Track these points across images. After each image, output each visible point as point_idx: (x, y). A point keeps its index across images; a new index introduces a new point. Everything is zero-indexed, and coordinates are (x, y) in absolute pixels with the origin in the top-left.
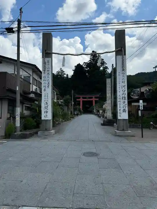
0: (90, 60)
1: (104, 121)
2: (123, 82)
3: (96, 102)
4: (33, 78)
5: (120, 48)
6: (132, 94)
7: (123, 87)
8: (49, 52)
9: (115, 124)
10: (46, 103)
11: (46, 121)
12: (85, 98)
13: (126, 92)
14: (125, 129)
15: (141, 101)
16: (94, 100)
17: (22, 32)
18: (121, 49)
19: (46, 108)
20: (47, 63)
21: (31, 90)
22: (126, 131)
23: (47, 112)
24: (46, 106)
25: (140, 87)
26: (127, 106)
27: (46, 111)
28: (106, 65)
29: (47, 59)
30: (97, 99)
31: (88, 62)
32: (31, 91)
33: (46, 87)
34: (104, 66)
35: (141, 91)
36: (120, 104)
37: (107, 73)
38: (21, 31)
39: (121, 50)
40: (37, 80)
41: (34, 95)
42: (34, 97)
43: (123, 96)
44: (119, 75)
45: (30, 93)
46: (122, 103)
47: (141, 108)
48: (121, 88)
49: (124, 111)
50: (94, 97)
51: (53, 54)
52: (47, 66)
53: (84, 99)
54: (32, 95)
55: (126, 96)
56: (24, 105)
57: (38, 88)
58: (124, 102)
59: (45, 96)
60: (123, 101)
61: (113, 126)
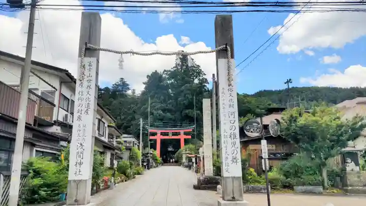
0: (176, 67)
1: (199, 180)
2: (230, 106)
3: (186, 141)
4: (61, 95)
5: (224, 46)
6: (248, 128)
7: (232, 115)
8: (93, 46)
9: (219, 186)
10: (79, 145)
11: (78, 182)
12: (167, 134)
13: (237, 125)
14: (237, 196)
15: (264, 142)
16: (182, 137)
17: (41, 8)
18: (226, 47)
19: (80, 155)
20: (87, 67)
21: (54, 119)
22: (238, 200)
23: (81, 164)
24: (80, 150)
25: (260, 116)
26: (239, 150)
27: (79, 161)
28: (204, 76)
29: (87, 60)
30: (189, 137)
31: (173, 70)
32: (55, 121)
33: (83, 112)
34: (201, 78)
35: (263, 123)
36: (226, 147)
37: (205, 89)
38: (39, 5)
39: (226, 50)
40: (69, 99)
41: (59, 128)
42: (59, 133)
43: (232, 131)
44: (223, 93)
45: (51, 125)
46: (230, 146)
47: (265, 155)
48: (227, 116)
49: (234, 160)
50: (182, 132)
51: (101, 51)
52: (87, 73)
53: (163, 135)
54: (56, 130)
55: (237, 132)
56: (35, 149)
57: (69, 115)
58: (234, 144)
59: (80, 131)
60: (233, 141)
61: (216, 191)
